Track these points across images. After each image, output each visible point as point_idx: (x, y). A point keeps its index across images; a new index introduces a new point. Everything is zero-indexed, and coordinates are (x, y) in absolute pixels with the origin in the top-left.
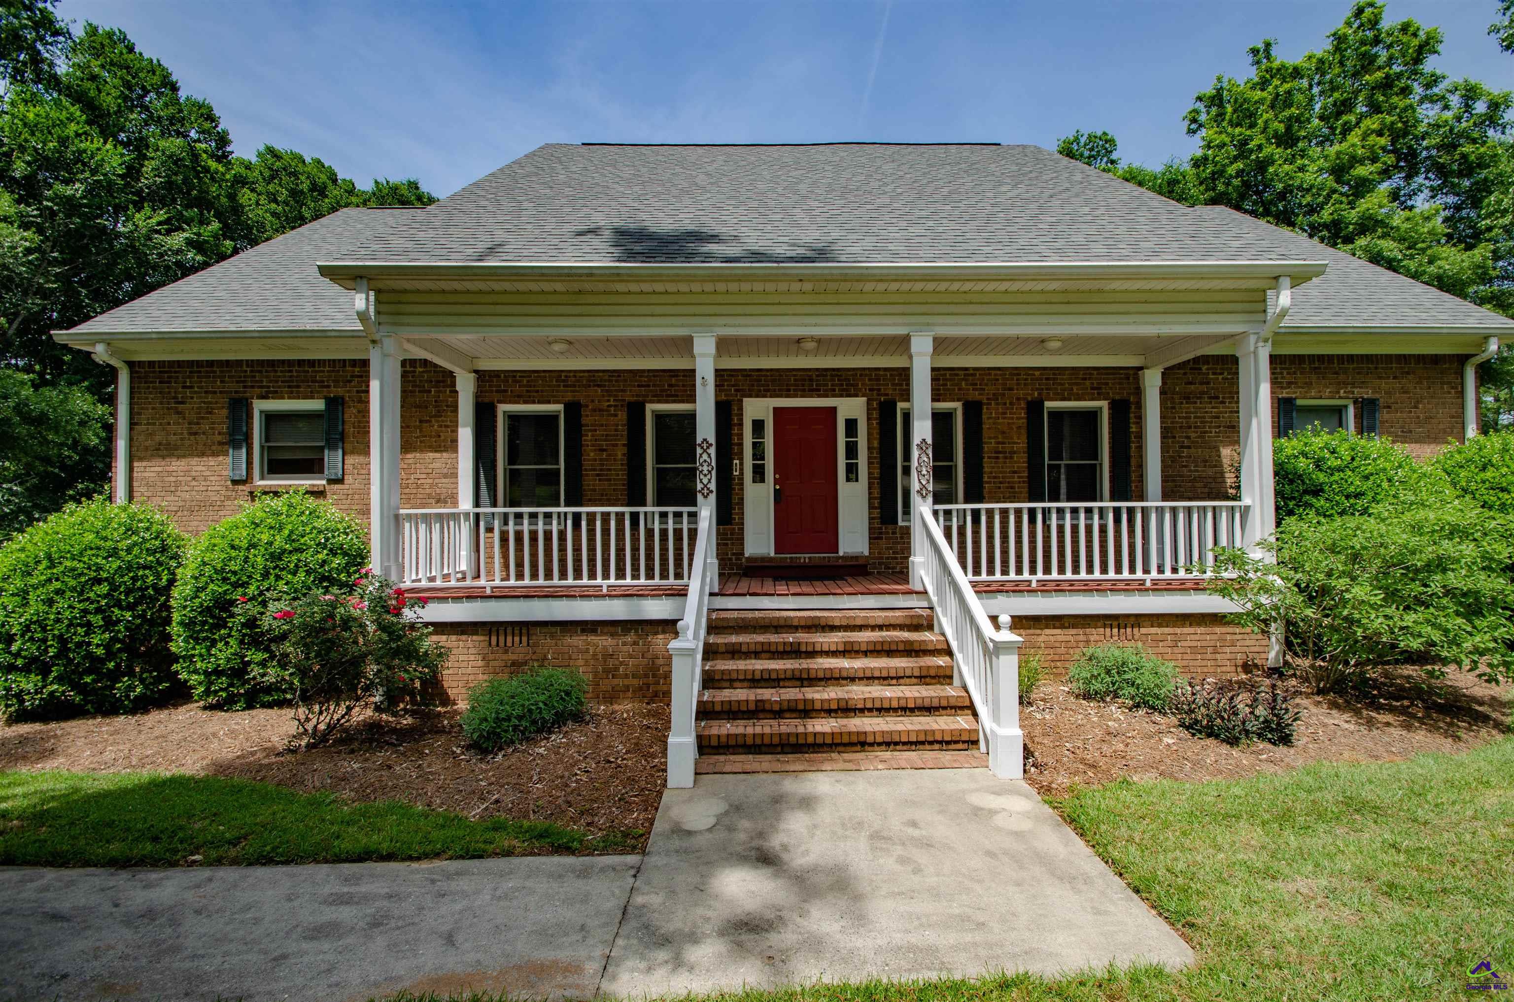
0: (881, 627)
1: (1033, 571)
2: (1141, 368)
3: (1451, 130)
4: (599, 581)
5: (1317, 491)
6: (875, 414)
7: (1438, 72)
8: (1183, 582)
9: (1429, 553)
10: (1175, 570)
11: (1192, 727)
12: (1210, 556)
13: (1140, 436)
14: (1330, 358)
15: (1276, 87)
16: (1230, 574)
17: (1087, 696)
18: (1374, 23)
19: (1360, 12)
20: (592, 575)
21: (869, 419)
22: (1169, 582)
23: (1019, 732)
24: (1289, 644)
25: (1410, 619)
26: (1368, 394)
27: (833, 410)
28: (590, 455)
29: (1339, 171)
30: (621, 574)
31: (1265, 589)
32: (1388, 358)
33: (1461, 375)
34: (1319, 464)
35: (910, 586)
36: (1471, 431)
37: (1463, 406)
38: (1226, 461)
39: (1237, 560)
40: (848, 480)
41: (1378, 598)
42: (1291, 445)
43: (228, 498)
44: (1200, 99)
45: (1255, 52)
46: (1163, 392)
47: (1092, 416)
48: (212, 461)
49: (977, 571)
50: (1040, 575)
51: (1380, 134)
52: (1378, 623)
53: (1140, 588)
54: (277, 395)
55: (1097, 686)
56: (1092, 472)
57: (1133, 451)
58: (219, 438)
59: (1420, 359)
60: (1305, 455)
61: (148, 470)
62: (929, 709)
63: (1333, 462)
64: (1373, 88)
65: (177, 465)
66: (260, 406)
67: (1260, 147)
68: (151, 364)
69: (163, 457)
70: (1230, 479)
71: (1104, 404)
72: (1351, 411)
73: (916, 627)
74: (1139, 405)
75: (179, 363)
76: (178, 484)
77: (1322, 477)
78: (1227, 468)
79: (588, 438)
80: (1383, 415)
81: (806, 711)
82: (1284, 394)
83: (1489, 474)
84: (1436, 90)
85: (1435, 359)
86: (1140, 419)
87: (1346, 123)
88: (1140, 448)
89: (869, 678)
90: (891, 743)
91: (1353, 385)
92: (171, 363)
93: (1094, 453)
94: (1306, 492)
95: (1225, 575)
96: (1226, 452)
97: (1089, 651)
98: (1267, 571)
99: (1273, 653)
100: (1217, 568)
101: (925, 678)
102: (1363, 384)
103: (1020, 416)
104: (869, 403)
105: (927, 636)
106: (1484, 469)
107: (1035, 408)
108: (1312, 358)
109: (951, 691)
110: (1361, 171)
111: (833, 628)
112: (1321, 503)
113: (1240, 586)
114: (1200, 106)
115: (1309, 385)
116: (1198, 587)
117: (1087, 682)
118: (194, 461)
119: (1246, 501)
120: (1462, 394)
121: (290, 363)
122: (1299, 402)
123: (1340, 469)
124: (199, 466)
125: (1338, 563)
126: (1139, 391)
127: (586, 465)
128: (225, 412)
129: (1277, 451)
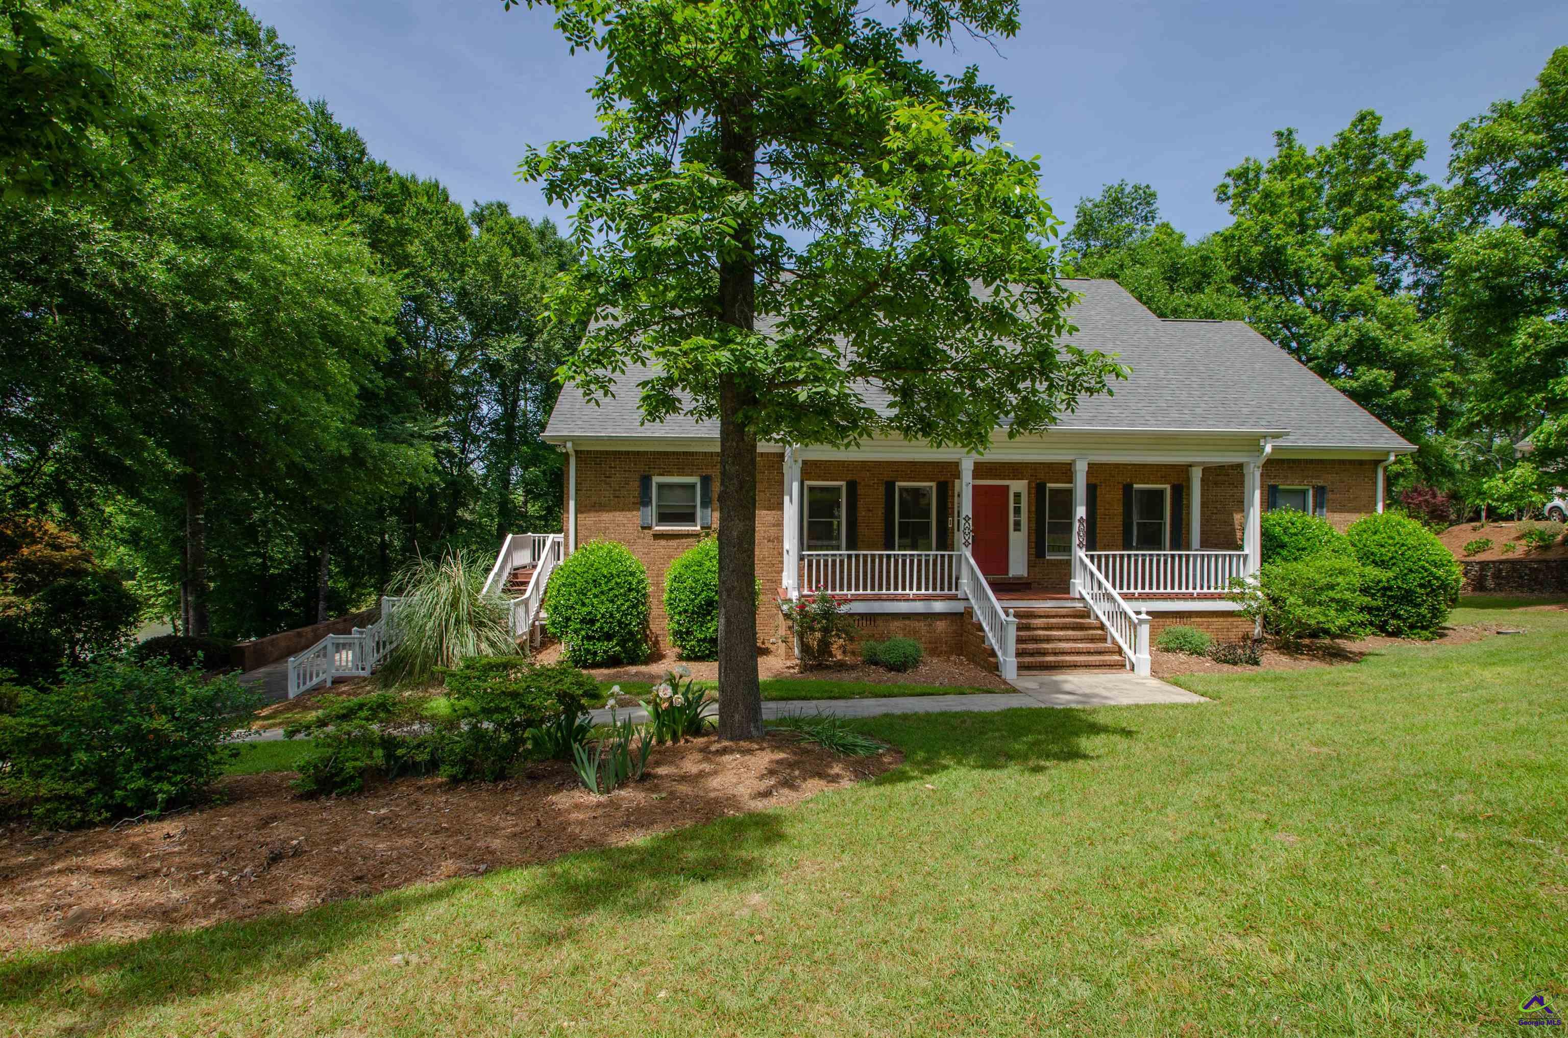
0: (1064, 616)
1: (1136, 588)
2: (1190, 466)
3: (1427, 227)
4: (907, 591)
5: (1283, 546)
6: (1033, 491)
7: (1422, 174)
8: (1212, 594)
9: (1324, 581)
10: (1209, 588)
11: (1218, 660)
12: (1227, 581)
13: (1189, 507)
14: (1299, 461)
15: (1292, 180)
16: (1237, 590)
17: (1167, 650)
18: (1372, 130)
19: (1362, 119)
20: (904, 589)
21: (1029, 493)
22: (1205, 594)
23: (1148, 657)
24: (1264, 627)
25: (1313, 611)
26: (1321, 483)
27: (1008, 487)
28: (862, 513)
29: (1338, 258)
30: (919, 588)
31: (1255, 598)
32: (1333, 462)
33: (1375, 472)
34: (1285, 530)
35: (1071, 595)
36: (1380, 507)
37: (1375, 491)
38: (1236, 522)
39: (1241, 584)
40: (1015, 530)
41: (1300, 602)
42: (1273, 516)
43: (639, 538)
44: (1229, 175)
45: (1280, 134)
46: (1202, 480)
47: (1161, 493)
48: (629, 514)
49: (1121, 588)
50: (1139, 590)
51: (1371, 231)
52: (1298, 612)
53: (1190, 597)
54: (669, 473)
55: (1172, 645)
56: (1159, 528)
57: (1184, 516)
58: (632, 500)
59: (1351, 462)
60: (1279, 525)
61: (589, 519)
62: (1100, 653)
63: (1293, 531)
64: (1367, 189)
65: (606, 517)
66: (656, 480)
67: (1278, 237)
68: (589, 452)
69: (597, 511)
70: (1239, 535)
71: (1168, 487)
72: (1311, 492)
73: (1082, 617)
74: (1189, 487)
75: (607, 452)
76: (607, 528)
77: (1286, 539)
78: (1237, 527)
79: (861, 504)
80: (1330, 496)
81: (1044, 653)
82: (1272, 482)
83: (1376, 537)
84: (1420, 187)
85: (1361, 463)
86: (1189, 495)
87: (1345, 215)
88: (1189, 514)
89: (1068, 640)
90: (1088, 666)
91: (1312, 477)
92: (601, 452)
93: (1161, 516)
94: (1278, 546)
95: (1235, 591)
96: (1237, 517)
97: (1167, 629)
98: (1255, 588)
99: (1257, 630)
100: (1230, 587)
101: (1092, 640)
102: (1318, 477)
103: (1118, 494)
104: (1029, 484)
105: (1088, 621)
106: (1375, 533)
107: (1127, 489)
108: (1289, 461)
109: (1109, 644)
110: (1355, 261)
111: (1041, 617)
112: (1285, 553)
113: (1241, 597)
114: (1229, 181)
115: (1286, 477)
116: (1220, 597)
117: (1167, 643)
118: (617, 514)
119: (1246, 552)
120: (1375, 484)
121: (677, 453)
122: (1281, 487)
123: (1296, 534)
124: (620, 517)
125: (1286, 585)
126: (1188, 479)
127: (860, 519)
128: (637, 484)
129: (1263, 520)
